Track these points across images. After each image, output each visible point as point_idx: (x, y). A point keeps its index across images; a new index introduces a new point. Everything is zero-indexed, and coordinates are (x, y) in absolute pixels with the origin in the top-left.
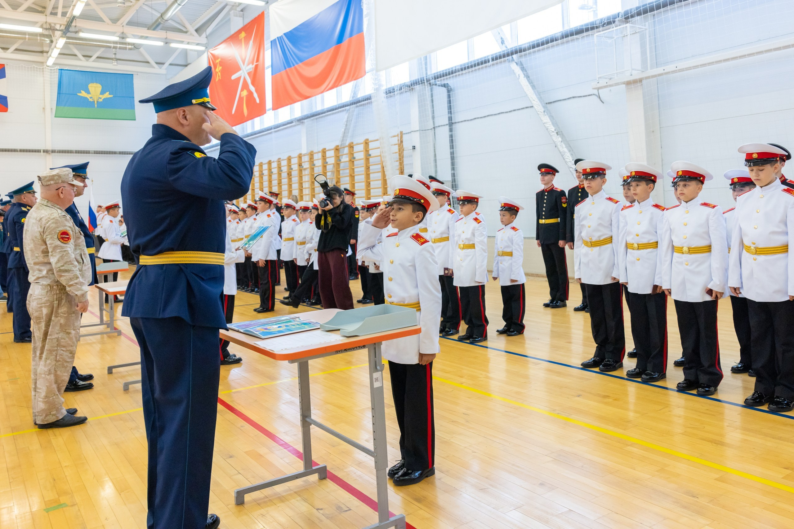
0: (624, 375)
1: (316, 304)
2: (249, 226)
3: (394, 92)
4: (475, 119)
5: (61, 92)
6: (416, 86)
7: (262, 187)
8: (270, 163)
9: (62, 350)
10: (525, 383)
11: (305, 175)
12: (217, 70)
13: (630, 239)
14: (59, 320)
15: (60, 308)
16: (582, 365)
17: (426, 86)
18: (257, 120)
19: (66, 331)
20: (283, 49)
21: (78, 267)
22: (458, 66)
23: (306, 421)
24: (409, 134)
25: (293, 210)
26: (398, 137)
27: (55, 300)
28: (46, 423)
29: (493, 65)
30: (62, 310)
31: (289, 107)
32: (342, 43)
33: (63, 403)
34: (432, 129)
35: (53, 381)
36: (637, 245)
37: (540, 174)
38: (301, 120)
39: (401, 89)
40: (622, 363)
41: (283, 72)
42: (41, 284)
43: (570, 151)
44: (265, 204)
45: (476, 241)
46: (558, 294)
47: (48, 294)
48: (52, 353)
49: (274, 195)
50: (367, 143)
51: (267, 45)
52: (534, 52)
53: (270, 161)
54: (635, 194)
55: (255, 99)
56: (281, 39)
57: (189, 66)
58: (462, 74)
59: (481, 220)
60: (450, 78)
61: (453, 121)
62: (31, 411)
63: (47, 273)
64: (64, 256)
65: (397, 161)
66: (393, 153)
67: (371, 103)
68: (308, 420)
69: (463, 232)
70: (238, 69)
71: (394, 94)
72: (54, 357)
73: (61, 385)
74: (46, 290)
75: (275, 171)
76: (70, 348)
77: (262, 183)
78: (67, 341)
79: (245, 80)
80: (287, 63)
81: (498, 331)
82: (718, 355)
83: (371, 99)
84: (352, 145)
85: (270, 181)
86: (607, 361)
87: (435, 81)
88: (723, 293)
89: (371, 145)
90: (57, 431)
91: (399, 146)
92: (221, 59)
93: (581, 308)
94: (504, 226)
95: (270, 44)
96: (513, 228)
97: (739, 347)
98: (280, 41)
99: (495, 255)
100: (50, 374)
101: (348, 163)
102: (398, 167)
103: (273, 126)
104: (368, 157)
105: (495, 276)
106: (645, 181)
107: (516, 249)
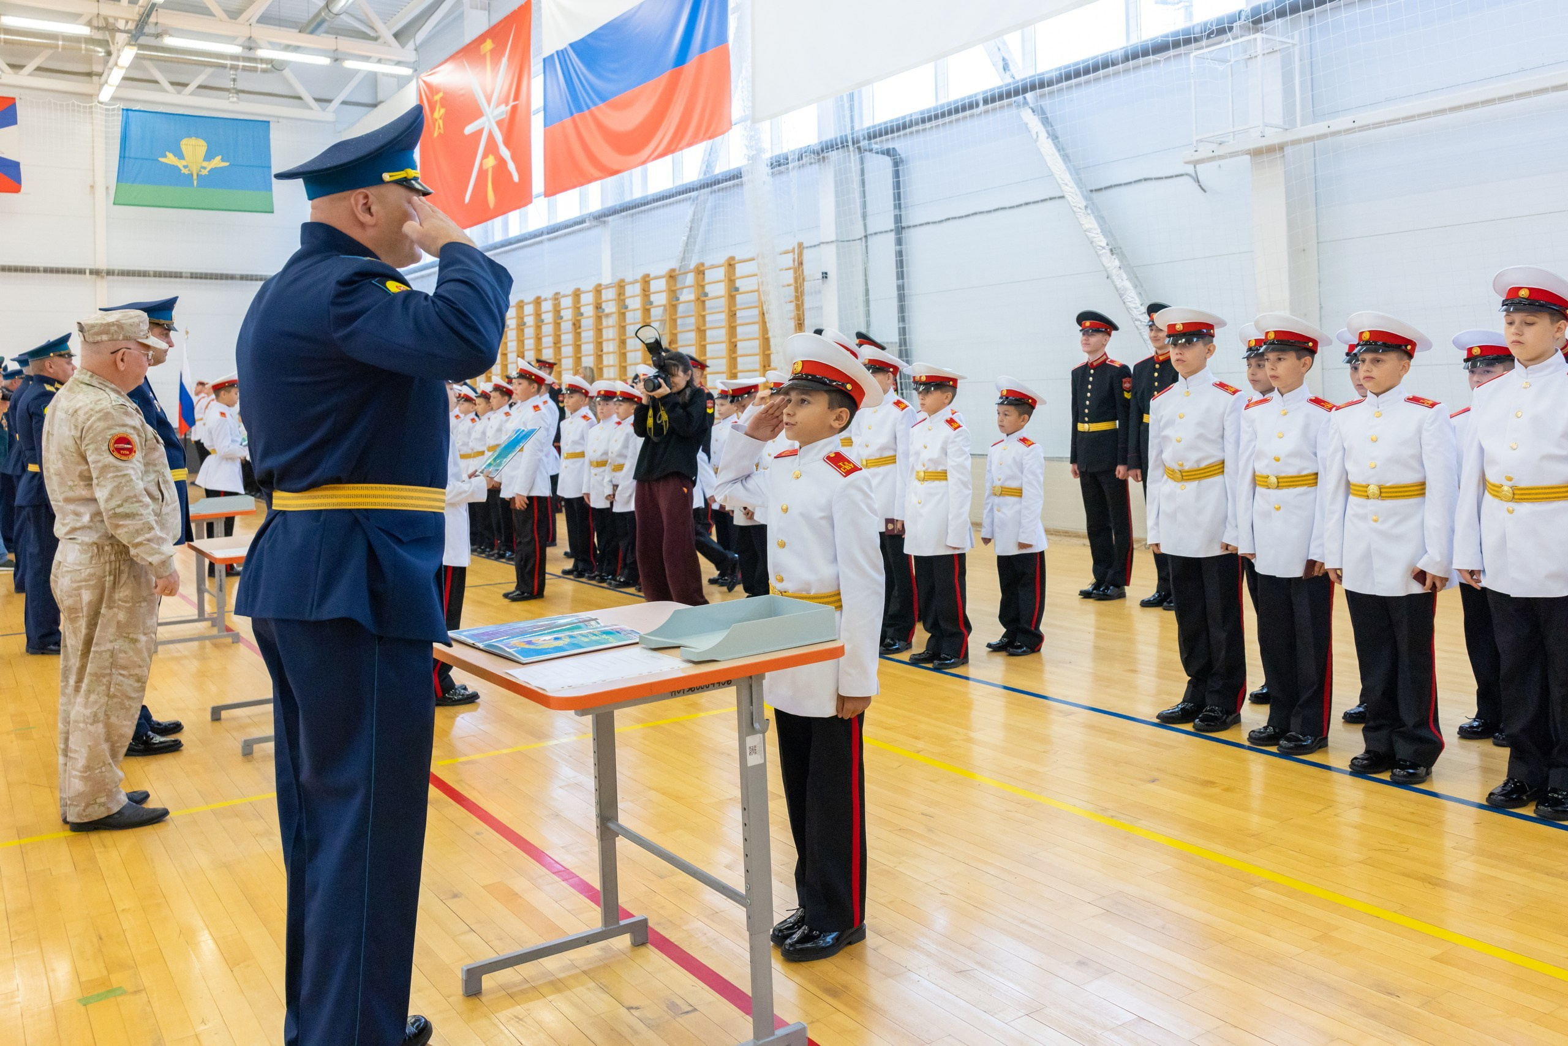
0: (1243, 738)
1: (626, 584)
2: (495, 427)
3: (788, 163)
4: (949, 219)
5: (127, 155)
6: (830, 153)
7: (521, 350)
8: (538, 302)
9: (121, 674)
10: (1044, 752)
11: (608, 327)
12: (436, 115)
13: (1261, 467)
14: (115, 615)
15: (116, 590)
16: (1158, 717)
17: (852, 154)
18: (514, 216)
19: (128, 637)
20: (567, 74)
21: (151, 508)
22: (915, 113)
23: (609, 829)
24: (817, 249)
25: (584, 397)
26: (794, 254)
27: (107, 573)
28: (86, 820)
29: (986, 112)
30: (121, 595)
31: (577, 190)
32: (685, 65)
33: (121, 780)
34: (861, 239)
35: (102, 736)
36: (1276, 480)
37: (1081, 331)
38: (600, 217)
39: (800, 158)
40: (1240, 714)
41: (568, 121)
42: (79, 541)
43: (1136, 287)
44: (530, 384)
45: (950, 464)
46: (1110, 574)
47: (93, 562)
48: (100, 681)
49: (545, 367)
50: (731, 265)
51: (536, 65)
52: (1069, 88)
53: (538, 298)
54: (1274, 377)
56: (563, 55)
57: (380, 107)
58: (924, 130)
59: (961, 424)
60: (899, 137)
61: (903, 225)
62: (58, 795)
63: (92, 520)
64: (124, 486)
65: (791, 302)
66: (784, 286)
67: (742, 184)
68: (611, 825)
69: (925, 447)
70: (478, 113)
71: (788, 169)
72: (104, 688)
73: (119, 744)
74: (90, 554)
75: (548, 317)
76: (137, 671)
77: (523, 341)
78: (131, 656)
79: (491, 136)
80: (575, 102)
81: (989, 646)
82: (1433, 704)
83: (741, 177)
84: (702, 269)
85: (538, 339)
86: (1210, 711)
87: (869, 144)
88: (1446, 579)
89: (740, 269)
90: (108, 837)
91: (795, 273)
92: (445, 93)
93: (1155, 602)
94: (1005, 435)
95: (542, 64)
96: (1024, 440)
97: (1476, 687)
98: (563, 61)
99: (987, 494)
100: (95, 721)
101: (693, 303)
102: (793, 315)
103: (547, 227)
104: (734, 293)
105: (988, 537)
106: (1295, 351)
107: (1029, 483)
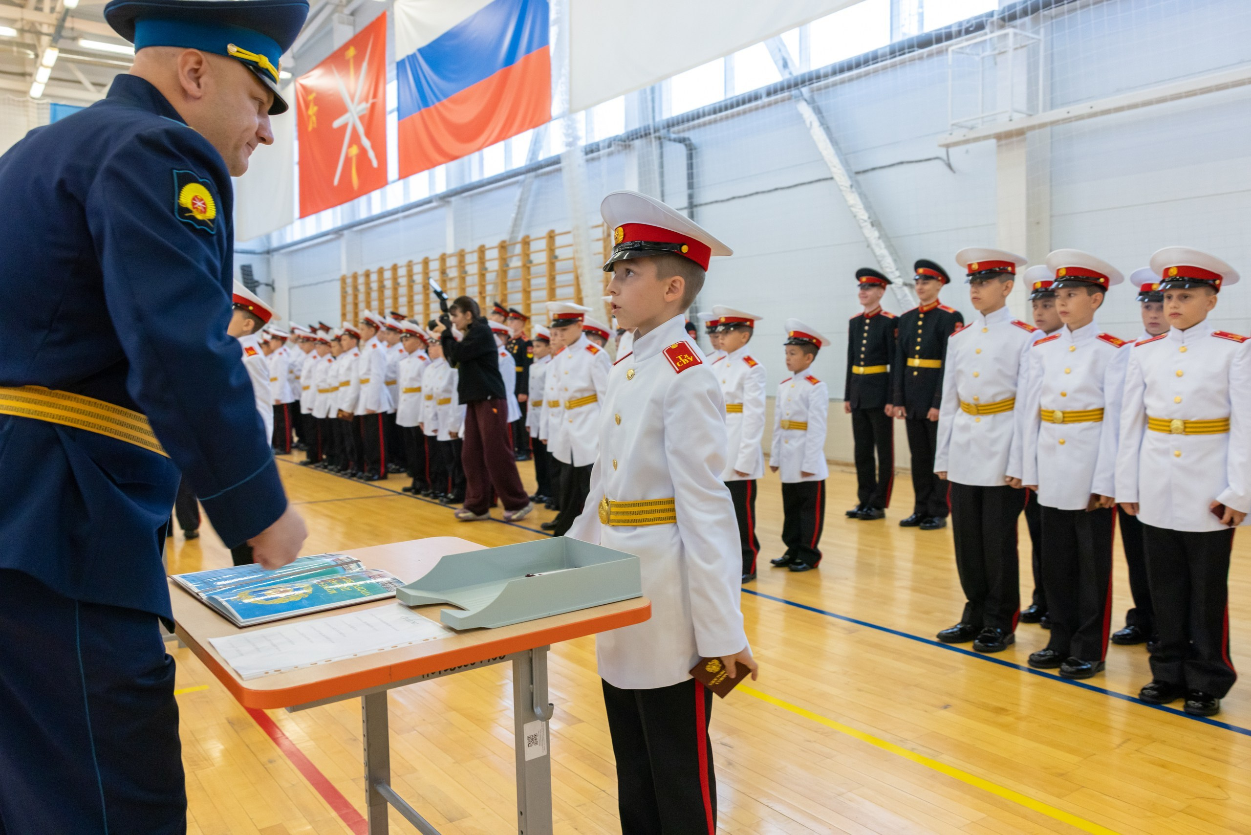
3: (599, 151)
4: (734, 198)
6: (635, 141)
8: (395, 268)
11: (451, 289)
12: (310, 112)
13: (1048, 403)
16: (938, 636)
17: (653, 141)
20: (416, 75)
22: (708, 106)
23: (379, 794)
25: (419, 341)
29: (769, 103)
31: (425, 174)
32: (513, 65)
36: (1061, 414)
37: (858, 285)
38: (445, 198)
39: (609, 146)
40: (1014, 636)
41: (416, 115)
45: (746, 398)
46: (873, 496)
49: (396, 318)
50: (551, 236)
51: (391, 72)
52: (842, 82)
54: (1064, 313)
55: (370, 161)
56: (413, 59)
58: (715, 121)
59: (757, 361)
60: (694, 127)
61: (696, 201)
66: (595, 254)
67: (561, 169)
69: (724, 382)
70: (342, 110)
71: (599, 155)
75: (403, 281)
79: (355, 131)
80: (424, 100)
81: (774, 562)
83: (560, 163)
84: (527, 240)
85: (395, 298)
86: (988, 632)
87: (667, 132)
89: (559, 240)
92: (317, 94)
93: (913, 522)
94: (793, 373)
95: (395, 67)
96: (810, 379)
98: (412, 64)
99: (775, 427)
101: (520, 270)
103: (401, 207)
104: (553, 261)
105: (776, 465)
106: (1086, 286)
107: (814, 418)
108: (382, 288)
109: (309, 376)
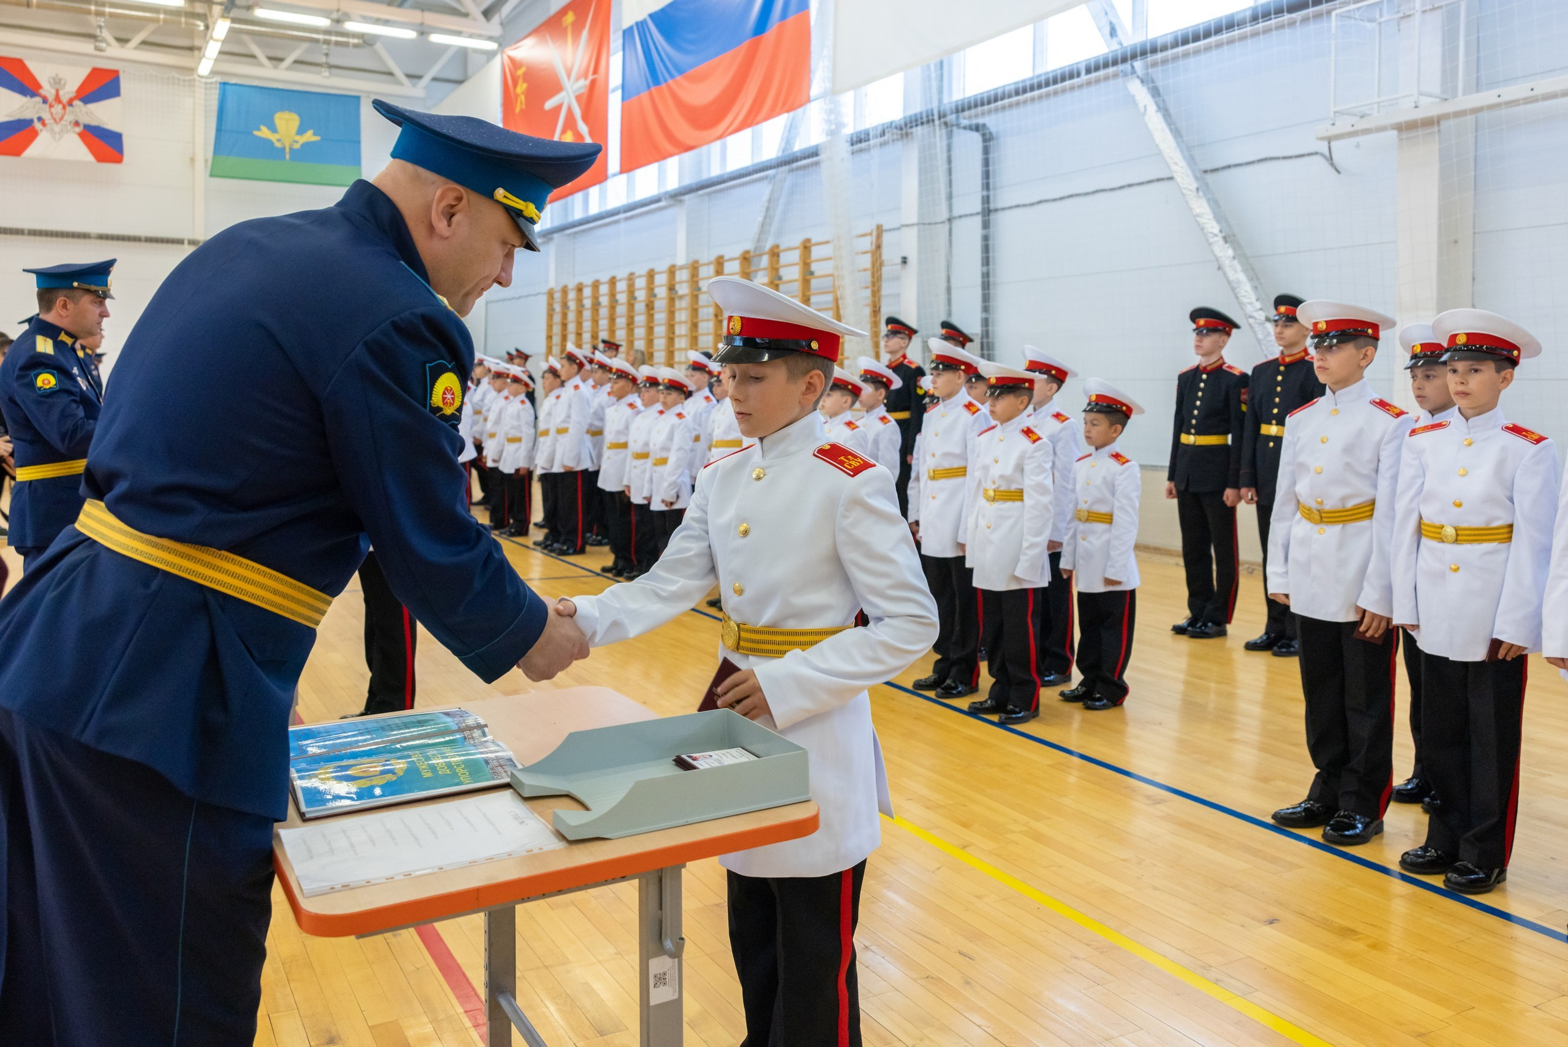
3: (869, 140)
4: (1040, 202)
5: (223, 128)
6: (914, 128)
8: (613, 282)
11: (681, 309)
12: (519, 90)
13: (1432, 513)
16: (1274, 817)
17: (938, 129)
18: (594, 192)
20: (646, 48)
22: (1008, 84)
23: (499, 1006)
24: (896, 232)
26: (872, 237)
29: (1089, 84)
31: (653, 168)
32: (765, 34)
34: (945, 222)
36: (1453, 531)
37: (1194, 330)
38: (676, 196)
39: (883, 134)
41: (645, 94)
45: (1028, 482)
46: (1209, 607)
49: (609, 348)
50: (806, 247)
51: (616, 39)
52: (1186, 55)
53: (613, 278)
56: (643, 27)
57: (466, 84)
58: (1018, 102)
59: (1041, 435)
60: (989, 111)
61: (992, 206)
65: (867, 288)
66: (860, 271)
67: (819, 163)
68: (502, 1002)
69: (996, 462)
70: (558, 88)
71: (869, 145)
75: (622, 298)
79: (569, 111)
80: (654, 76)
83: (819, 155)
84: (776, 251)
85: (612, 319)
86: (1344, 817)
87: (958, 118)
89: (816, 252)
91: (873, 256)
92: (527, 68)
93: (1262, 644)
94: (1094, 448)
95: (621, 37)
96: (1117, 456)
99: (1069, 518)
102: (869, 301)
103: (624, 206)
104: (808, 277)
105: (1069, 568)
106: (1494, 360)
107: (1121, 508)
108: (596, 305)
109: (498, 422)
